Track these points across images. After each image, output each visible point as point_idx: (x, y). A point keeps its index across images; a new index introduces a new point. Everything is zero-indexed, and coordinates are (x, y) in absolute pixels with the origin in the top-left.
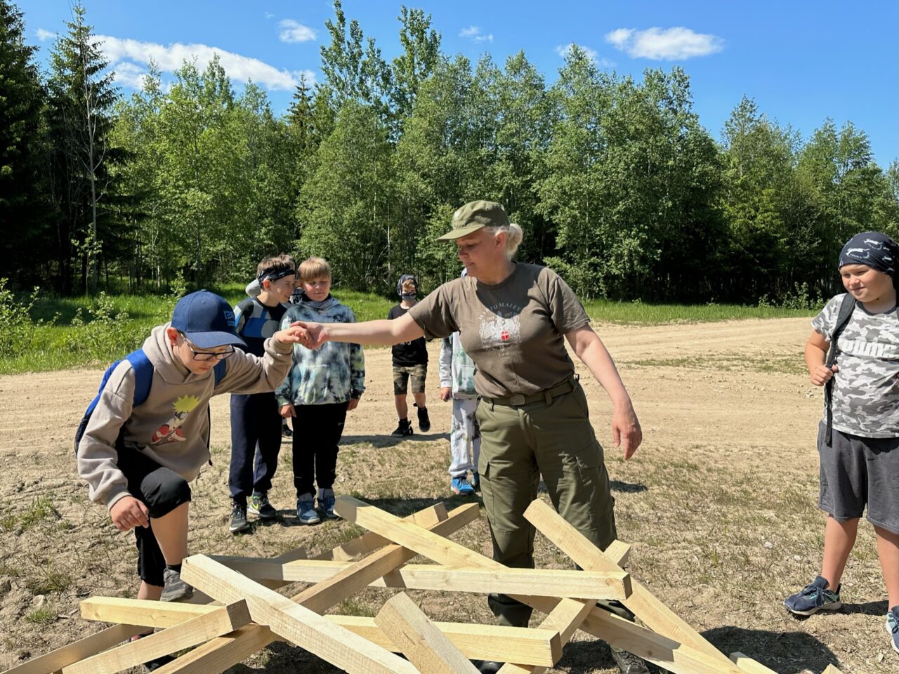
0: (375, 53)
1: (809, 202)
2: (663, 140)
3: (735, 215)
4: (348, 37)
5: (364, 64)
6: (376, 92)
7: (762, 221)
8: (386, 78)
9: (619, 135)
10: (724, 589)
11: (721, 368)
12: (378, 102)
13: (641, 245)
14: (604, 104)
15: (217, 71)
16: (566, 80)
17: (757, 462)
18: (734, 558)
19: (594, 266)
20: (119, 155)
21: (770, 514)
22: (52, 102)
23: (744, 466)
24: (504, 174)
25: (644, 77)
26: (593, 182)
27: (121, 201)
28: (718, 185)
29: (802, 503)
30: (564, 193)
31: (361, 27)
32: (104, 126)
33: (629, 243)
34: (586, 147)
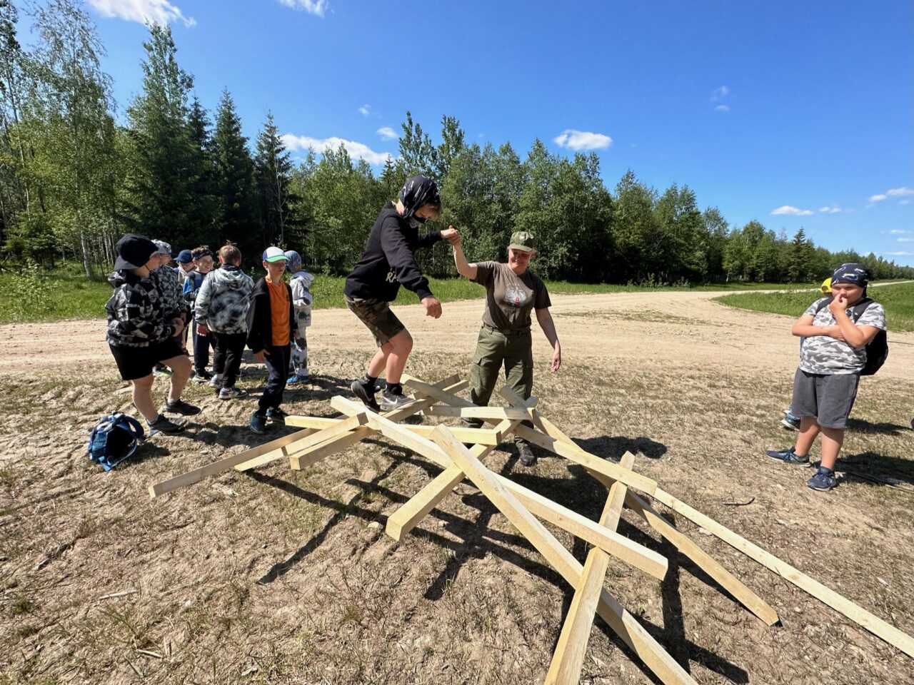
0: (428, 143)
1: (659, 230)
2: (583, 193)
3: (619, 236)
4: (414, 133)
5: (423, 148)
6: (429, 164)
7: (634, 239)
8: (434, 157)
9: (559, 190)
10: (597, 426)
11: (605, 317)
12: (430, 170)
13: (568, 251)
14: (552, 173)
15: (343, 151)
16: (532, 159)
17: (619, 366)
18: (603, 412)
19: (543, 262)
20: (294, 198)
21: (623, 391)
22: (258, 169)
23: (612, 367)
24: (496, 210)
25: (575, 158)
26: (544, 217)
27: (295, 223)
28: (611, 219)
29: (639, 386)
30: (529, 221)
31: (421, 127)
32: (285, 182)
33: (562, 250)
34: (541, 196)
